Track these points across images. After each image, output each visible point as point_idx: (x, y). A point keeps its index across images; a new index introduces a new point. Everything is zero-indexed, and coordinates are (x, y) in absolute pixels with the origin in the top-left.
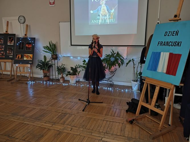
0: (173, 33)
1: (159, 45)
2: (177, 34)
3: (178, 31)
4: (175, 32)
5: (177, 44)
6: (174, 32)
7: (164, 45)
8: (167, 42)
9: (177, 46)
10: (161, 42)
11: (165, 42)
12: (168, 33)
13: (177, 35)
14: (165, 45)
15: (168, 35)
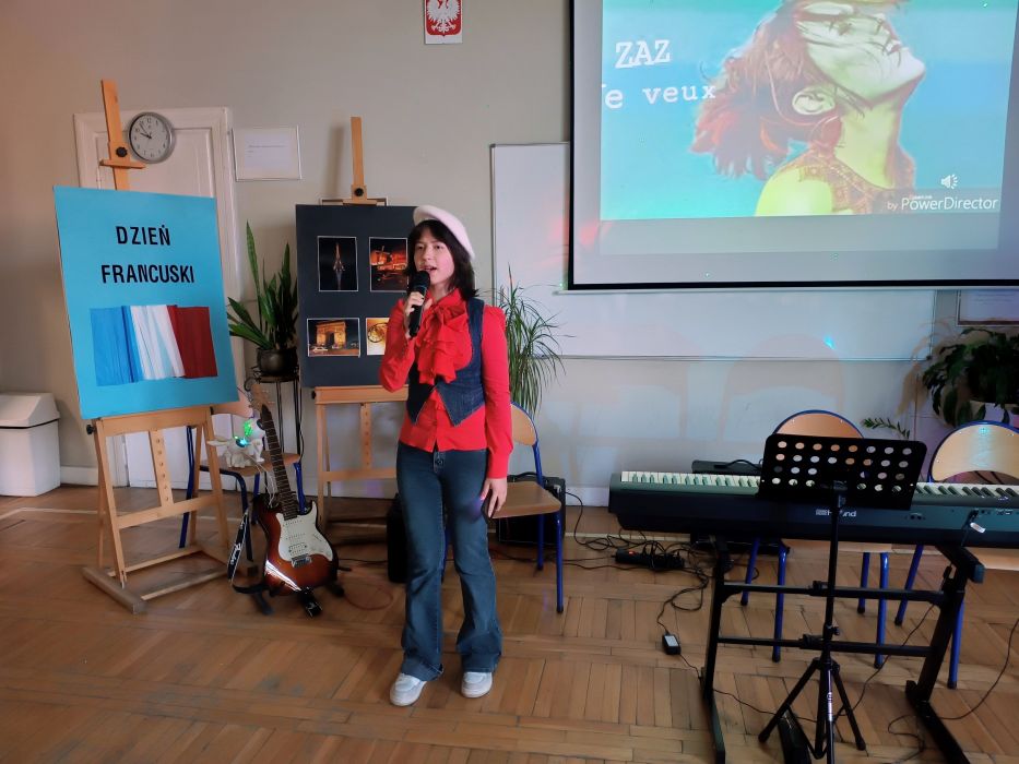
0: (151, 236)
1: (110, 278)
2: (165, 237)
3: (167, 230)
4: (157, 232)
5: (179, 273)
7: (132, 279)
8: (140, 267)
9: (183, 280)
10: (114, 267)
11: (130, 267)
12: (131, 233)
13: (168, 243)
14: (134, 276)
15: (134, 242)
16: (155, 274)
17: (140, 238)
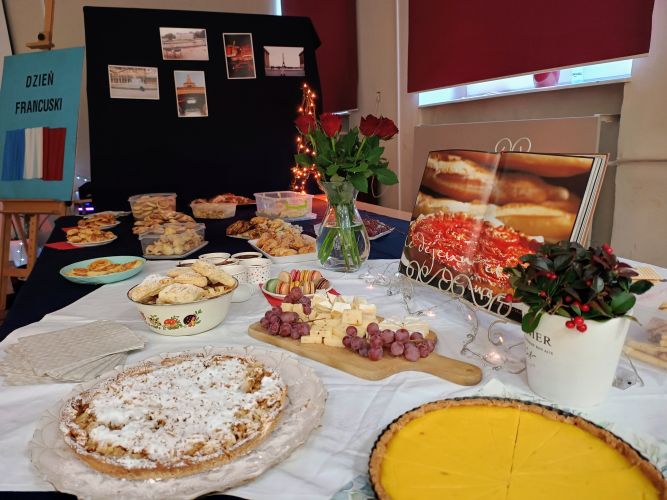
0: (44, 79)
4: (46, 77)
6: (44, 75)
7: (29, 110)
8: (34, 102)
9: (55, 109)
11: (30, 102)
12: (33, 79)
14: (31, 108)
15: (34, 85)
16: (42, 105)
17: (37, 83)
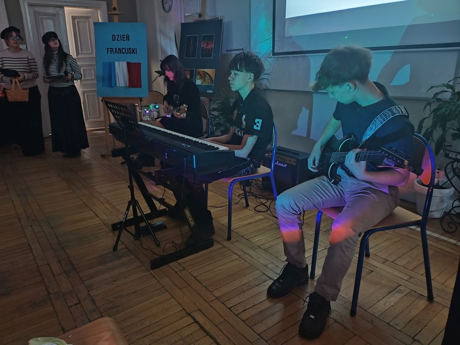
0: (123, 38)
1: (109, 52)
2: (128, 38)
3: (128, 36)
4: (125, 36)
5: (132, 50)
6: (123, 35)
8: (119, 49)
9: (133, 53)
10: (111, 49)
11: (116, 49)
12: (117, 37)
13: (129, 40)
14: (117, 52)
16: (124, 51)
17: (119, 39)
